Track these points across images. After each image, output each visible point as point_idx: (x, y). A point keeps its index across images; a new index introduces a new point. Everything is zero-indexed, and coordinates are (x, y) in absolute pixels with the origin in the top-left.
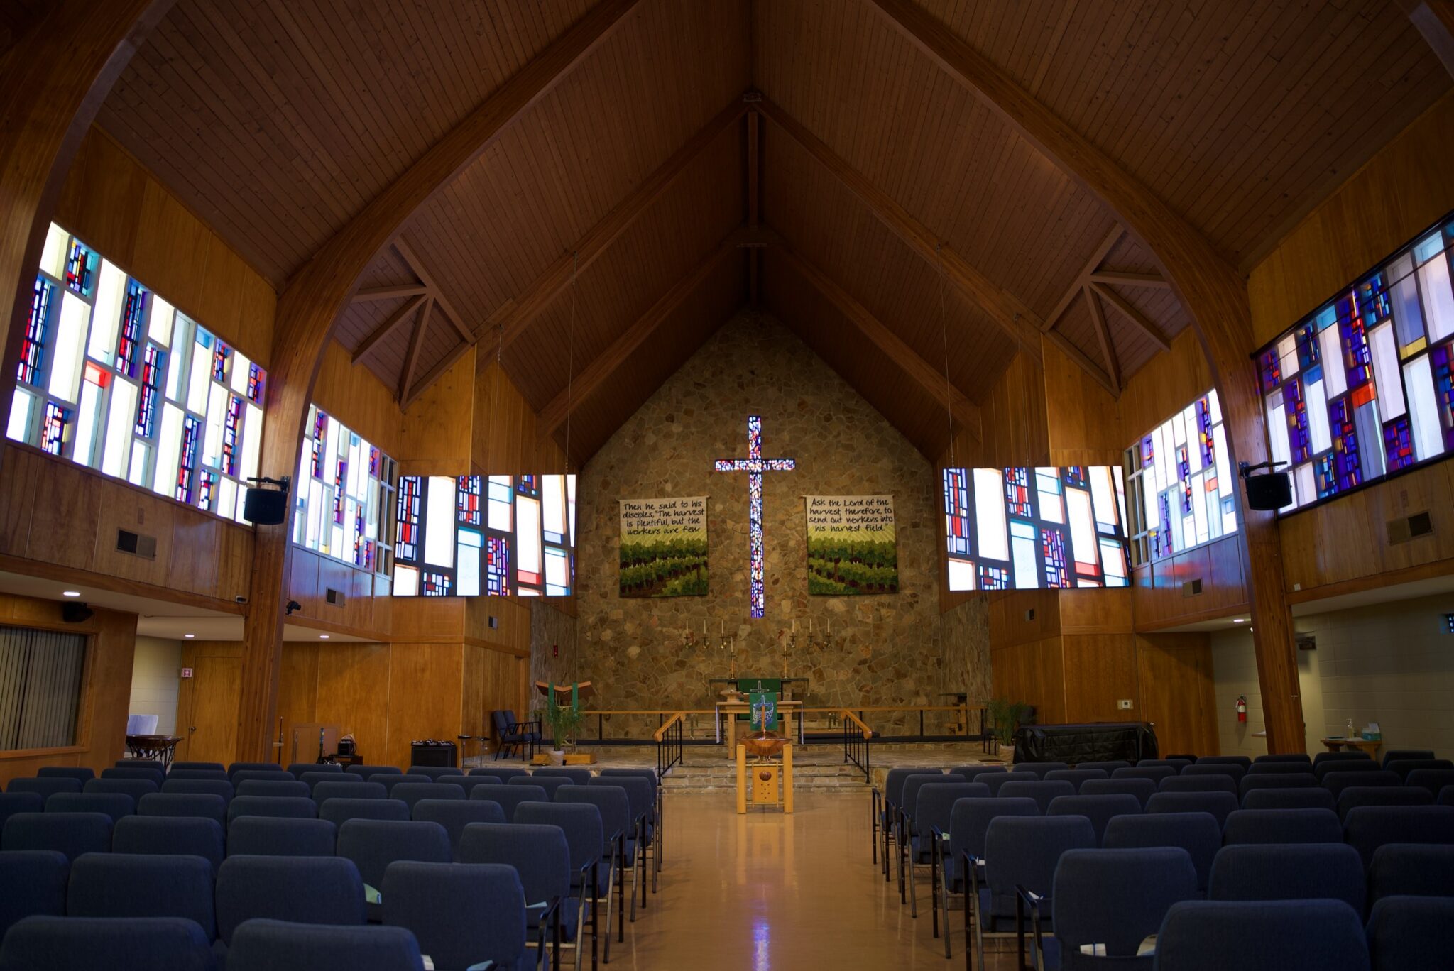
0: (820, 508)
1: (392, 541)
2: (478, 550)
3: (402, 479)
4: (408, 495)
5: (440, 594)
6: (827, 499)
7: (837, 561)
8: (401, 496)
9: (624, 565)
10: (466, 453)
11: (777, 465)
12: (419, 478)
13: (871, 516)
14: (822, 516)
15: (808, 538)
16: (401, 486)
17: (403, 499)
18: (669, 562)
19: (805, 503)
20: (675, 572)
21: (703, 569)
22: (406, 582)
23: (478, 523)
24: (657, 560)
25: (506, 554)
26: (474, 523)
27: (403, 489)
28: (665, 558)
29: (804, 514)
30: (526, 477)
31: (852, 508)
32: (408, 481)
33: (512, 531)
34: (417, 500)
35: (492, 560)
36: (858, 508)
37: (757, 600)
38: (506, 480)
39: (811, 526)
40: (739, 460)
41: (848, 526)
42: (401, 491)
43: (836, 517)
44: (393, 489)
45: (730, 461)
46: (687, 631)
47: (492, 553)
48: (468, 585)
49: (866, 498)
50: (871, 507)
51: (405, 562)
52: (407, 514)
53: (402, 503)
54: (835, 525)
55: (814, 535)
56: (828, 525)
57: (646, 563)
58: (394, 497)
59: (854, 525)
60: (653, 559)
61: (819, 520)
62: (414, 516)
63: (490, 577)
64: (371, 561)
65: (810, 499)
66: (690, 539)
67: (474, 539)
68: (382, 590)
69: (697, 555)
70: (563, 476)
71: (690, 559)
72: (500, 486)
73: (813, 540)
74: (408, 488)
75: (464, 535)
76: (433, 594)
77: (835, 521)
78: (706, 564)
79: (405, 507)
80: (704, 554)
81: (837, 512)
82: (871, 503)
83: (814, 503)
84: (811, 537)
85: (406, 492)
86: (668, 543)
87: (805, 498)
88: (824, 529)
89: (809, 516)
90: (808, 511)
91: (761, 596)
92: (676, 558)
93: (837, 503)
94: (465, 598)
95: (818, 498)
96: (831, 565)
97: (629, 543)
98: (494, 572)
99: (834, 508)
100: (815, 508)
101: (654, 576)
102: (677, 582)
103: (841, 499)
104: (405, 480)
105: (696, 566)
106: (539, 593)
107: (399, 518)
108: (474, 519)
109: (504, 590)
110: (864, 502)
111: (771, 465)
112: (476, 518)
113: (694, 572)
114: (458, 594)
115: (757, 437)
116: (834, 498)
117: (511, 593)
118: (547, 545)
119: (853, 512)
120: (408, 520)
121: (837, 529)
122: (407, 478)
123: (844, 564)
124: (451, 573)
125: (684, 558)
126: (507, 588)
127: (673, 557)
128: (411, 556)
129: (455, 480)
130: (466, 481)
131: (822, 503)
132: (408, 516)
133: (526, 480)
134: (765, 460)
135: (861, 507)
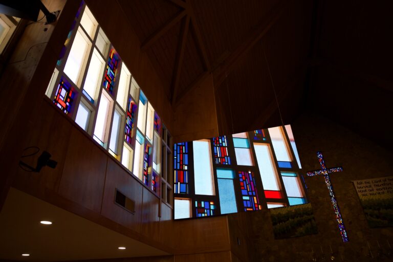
0: (362, 186)
1: (171, 181)
2: (232, 181)
3: (175, 145)
4: (180, 154)
5: (209, 215)
6: (363, 181)
7: (379, 209)
8: (175, 155)
9: (275, 224)
10: (215, 125)
11: (334, 170)
12: (186, 143)
13: (388, 187)
14: (364, 189)
15: (360, 201)
16: (175, 149)
17: (177, 156)
18: (296, 220)
19: (353, 184)
20: (300, 224)
21: (313, 221)
22: (182, 209)
23: (229, 163)
24: (290, 219)
25: (253, 181)
26: (227, 164)
27: (177, 150)
28: (293, 218)
29: (354, 189)
30: (257, 131)
31: (377, 184)
32: (180, 146)
33: (254, 165)
34: (186, 156)
35: (244, 186)
36: (380, 184)
37: (343, 233)
38: (243, 135)
39: (360, 194)
40: (317, 171)
41: (378, 192)
42: (175, 152)
43: (371, 189)
44: (171, 150)
45: (312, 172)
46: (313, 252)
47: (243, 182)
48: (229, 206)
49: (382, 179)
50: (386, 182)
51: (181, 196)
52: (180, 165)
53: (177, 159)
54: (371, 192)
55: (363, 198)
56: (368, 193)
57: (285, 222)
58: (171, 156)
59: (381, 192)
60: (288, 219)
61: (363, 191)
62: (185, 165)
63: (244, 198)
64: (158, 189)
65: (355, 183)
66: (304, 207)
67: (227, 174)
68: (166, 217)
69: (309, 215)
70: (282, 127)
71: (305, 217)
72: (240, 140)
73: (363, 200)
74: (180, 149)
75: (221, 173)
76: (203, 215)
77: (371, 191)
78: (314, 218)
79: (178, 161)
80: (312, 214)
81: (370, 186)
82: (385, 180)
83: (358, 183)
84: (361, 199)
85: (178, 152)
86: (293, 211)
87: (353, 182)
88: (366, 195)
89: (357, 190)
90: (356, 188)
91: (344, 231)
92: (299, 218)
93: (369, 183)
94: (227, 217)
95: (359, 181)
96: (376, 212)
97: (275, 214)
98: (247, 194)
99: (368, 185)
100: (359, 186)
101: (290, 227)
102: (302, 229)
103: (370, 180)
104: (177, 145)
105: (310, 220)
106: (284, 205)
107: (175, 168)
108: (226, 161)
109: (256, 206)
110: (382, 181)
111: (331, 171)
112: (228, 161)
113: (309, 223)
114: (222, 213)
115: (322, 160)
116: (367, 180)
117: (262, 207)
118: (282, 171)
119: (378, 186)
120: (181, 168)
121: (373, 194)
122: (178, 144)
123: (383, 211)
124: (215, 199)
125: (303, 216)
126: (258, 204)
127: (298, 217)
128: (185, 191)
129: (210, 140)
130: (217, 140)
131: (361, 183)
132: (181, 166)
133: (257, 133)
134: (328, 169)
135: (381, 183)
